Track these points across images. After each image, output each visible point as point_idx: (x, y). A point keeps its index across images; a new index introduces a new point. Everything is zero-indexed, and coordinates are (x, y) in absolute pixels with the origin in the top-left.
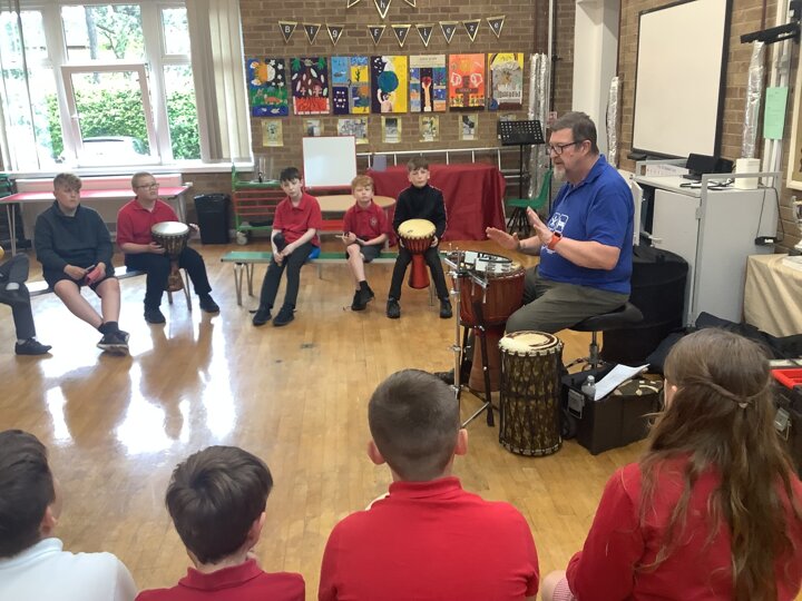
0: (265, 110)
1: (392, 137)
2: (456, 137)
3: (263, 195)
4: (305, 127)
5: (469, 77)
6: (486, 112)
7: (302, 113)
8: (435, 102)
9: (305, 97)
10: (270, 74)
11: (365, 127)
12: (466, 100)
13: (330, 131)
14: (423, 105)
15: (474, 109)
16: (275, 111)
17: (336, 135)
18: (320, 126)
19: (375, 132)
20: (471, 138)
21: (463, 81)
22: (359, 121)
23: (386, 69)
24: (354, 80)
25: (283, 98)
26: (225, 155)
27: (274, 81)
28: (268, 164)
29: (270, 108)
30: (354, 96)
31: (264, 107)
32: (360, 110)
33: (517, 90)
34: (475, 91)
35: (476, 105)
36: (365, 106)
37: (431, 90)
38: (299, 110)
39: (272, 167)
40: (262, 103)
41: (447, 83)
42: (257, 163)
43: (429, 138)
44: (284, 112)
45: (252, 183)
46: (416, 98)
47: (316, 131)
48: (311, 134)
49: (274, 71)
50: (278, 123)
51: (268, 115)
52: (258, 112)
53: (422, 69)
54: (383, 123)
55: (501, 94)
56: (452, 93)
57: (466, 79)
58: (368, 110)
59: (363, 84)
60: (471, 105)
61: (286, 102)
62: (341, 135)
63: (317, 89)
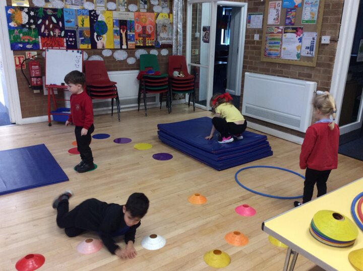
0: (21, 46)
5: (145, 27)
8: (129, 43)
9: (48, 37)
10: (25, 19)
12: (144, 42)
14: (121, 44)
21: (143, 29)
23: (99, 19)
24: (80, 26)
27: (27, 23)
30: (81, 37)
31: (20, 43)
32: (84, 46)
34: (149, 36)
35: (150, 45)
36: (88, 43)
37: (126, 34)
40: (19, 41)
41: (135, 31)
46: (117, 39)
49: (27, 17)
52: (16, 47)
53: (120, 21)
55: (162, 39)
56: (136, 37)
57: (144, 28)
58: (90, 46)
59: (86, 28)
60: (147, 45)
63: (57, 31)
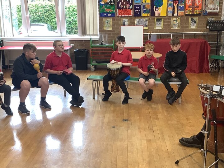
0: (105, 14)
1: (159, 26)
2: (187, 27)
3: (102, 50)
4: (122, 22)
6: (202, 16)
7: (121, 16)
8: (179, 11)
9: (122, 9)
11: (147, 22)
12: (193, 11)
13: (132, 24)
15: (197, 15)
16: (109, 15)
17: (135, 25)
18: (128, 21)
19: (151, 24)
20: (194, 27)
21: (192, 2)
22: (145, 20)
24: (144, 2)
26: (88, 33)
27: (110, 2)
28: (105, 37)
29: (107, 13)
30: (144, 9)
32: (146, 15)
33: (217, 7)
35: (197, 13)
36: (148, 13)
38: (119, 15)
39: (107, 38)
40: (104, 12)
41: (185, 4)
42: (101, 36)
43: (175, 27)
44: (113, 15)
45: (98, 45)
46: (171, 9)
47: (126, 23)
48: (124, 25)
50: (110, 20)
51: (107, 16)
52: (102, 15)
54: (155, 20)
55: (209, 9)
56: (187, 8)
57: (194, 1)
58: (149, 15)
59: (148, 4)
60: (195, 13)
61: (114, 11)
62: (137, 25)
63: (128, 6)
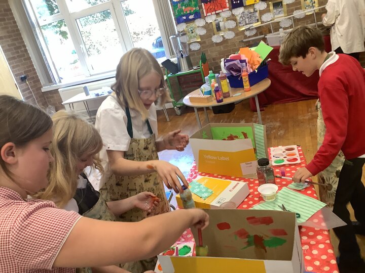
1: (280, 16)
4: (214, 24)
11: (258, 14)
16: (191, 17)
18: (224, 20)
22: (252, 10)
25: (195, 6)
29: (188, 15)
38: (207, 13)
44: (197, 15)
47: (222, 24)
48: (218, 28)
50: (194, 25)
51: (188, 21)
54: (272, 7)
61: (198, 8)
